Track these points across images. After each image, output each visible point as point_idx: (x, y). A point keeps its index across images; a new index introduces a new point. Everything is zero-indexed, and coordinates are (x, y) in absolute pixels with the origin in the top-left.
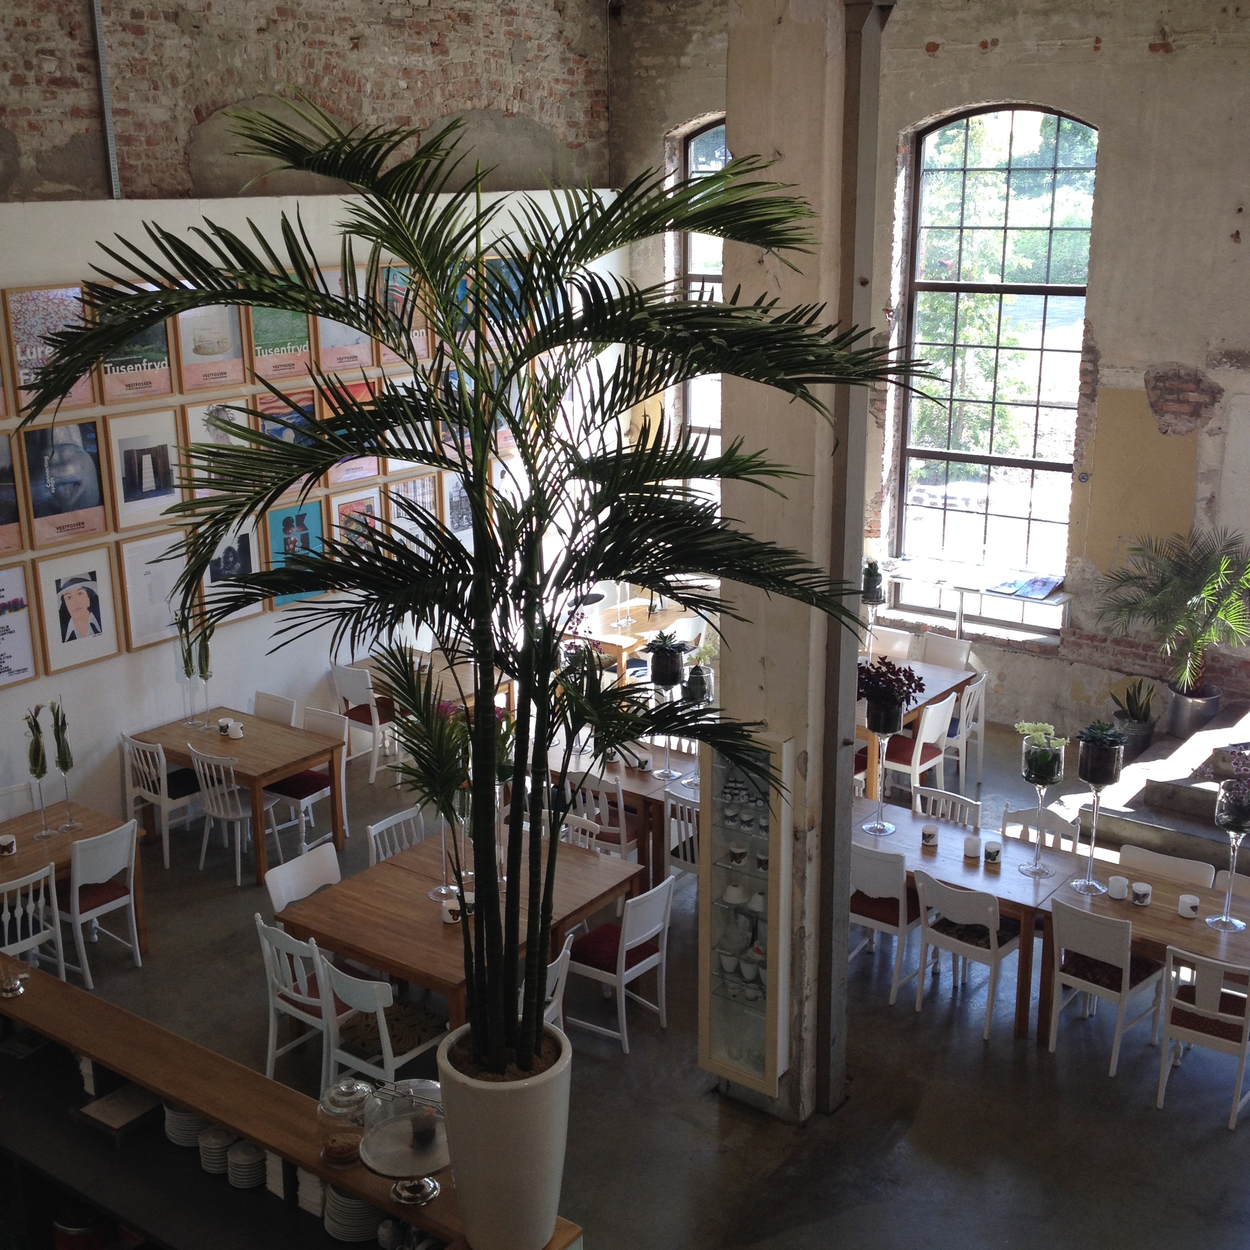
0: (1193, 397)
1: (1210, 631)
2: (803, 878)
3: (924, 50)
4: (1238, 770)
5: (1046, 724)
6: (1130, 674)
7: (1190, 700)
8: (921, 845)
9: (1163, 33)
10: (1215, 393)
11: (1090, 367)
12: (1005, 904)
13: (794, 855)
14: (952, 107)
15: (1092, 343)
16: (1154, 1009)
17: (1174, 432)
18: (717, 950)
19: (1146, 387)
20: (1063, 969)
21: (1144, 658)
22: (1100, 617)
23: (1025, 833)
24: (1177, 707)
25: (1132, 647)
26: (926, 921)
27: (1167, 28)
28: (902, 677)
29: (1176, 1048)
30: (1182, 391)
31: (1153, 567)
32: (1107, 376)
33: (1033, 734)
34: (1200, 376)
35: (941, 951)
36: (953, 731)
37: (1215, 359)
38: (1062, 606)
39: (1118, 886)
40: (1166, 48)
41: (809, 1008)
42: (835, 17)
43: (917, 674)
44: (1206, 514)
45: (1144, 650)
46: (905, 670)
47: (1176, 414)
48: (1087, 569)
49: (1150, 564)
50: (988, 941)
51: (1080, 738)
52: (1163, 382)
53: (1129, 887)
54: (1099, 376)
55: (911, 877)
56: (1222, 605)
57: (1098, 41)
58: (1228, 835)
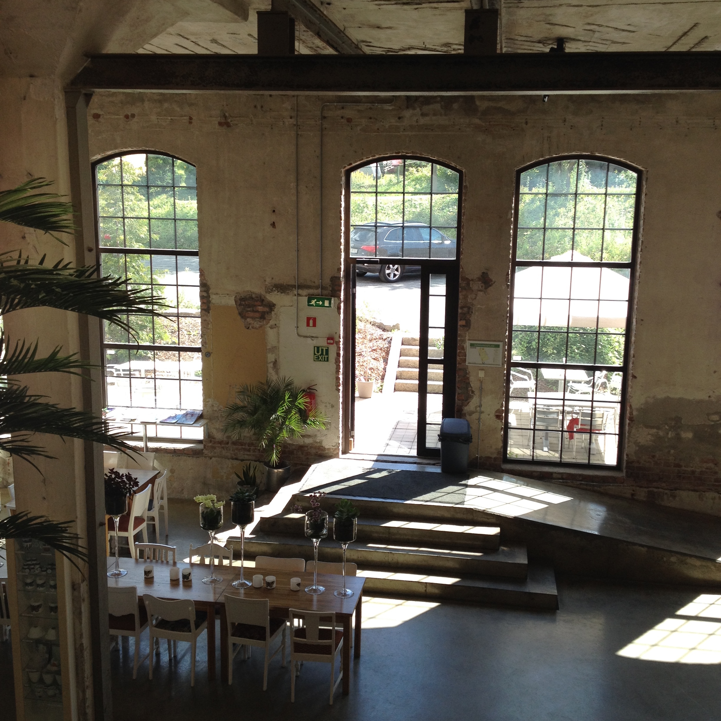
0: (260, 308)
1: (283, 432)
2: (80, 613)
3: (92, 117)
4: (314, 505)
5: (212, 495)
6: (242, 460)
7: (276, 471)
8: (144, 579)
9: (225, 117)
10: (271, 306)
11: (205, 294)
12: (198, 603)
13: (73, 600)
14: (111, 150)
15: (205, 281)
16: (282, 646)
17: (253, 328)
18: (27, 670)
19: (236, 304)
20: (233, 635)
21: (249, 450)
22: (226, 430)
23: (202, 560)
24: (269, 474)
25: (242, 445)
26: (152, 623)
27: (227, 114)
28: (125, 480)
29: (296, 665)
30: (255, 306)
31: (250, 400)
32: (215, 299)
33: (204, 502)
34: (262, 297)
35: (160, 639)
36: (150, 508)
37: (269, 289)
38: (202, 427)
39: (258, 580)
40: (228, 125)
41: (89, 693)
42: (59, 98)
43: (133, 476)
44: (273, 370)
45: (249, 446)
46: (126, 475)
47: (253, 318)
48: (214, 405)
49: (248, 399)
50: (190, 627)
51: (231, 500)
52: (244, 301)
53: (264, 580)
54: (210, 299)
55: (141, 599)
56: (288, 418)
57: (191, 118)
58: (312, 541)
